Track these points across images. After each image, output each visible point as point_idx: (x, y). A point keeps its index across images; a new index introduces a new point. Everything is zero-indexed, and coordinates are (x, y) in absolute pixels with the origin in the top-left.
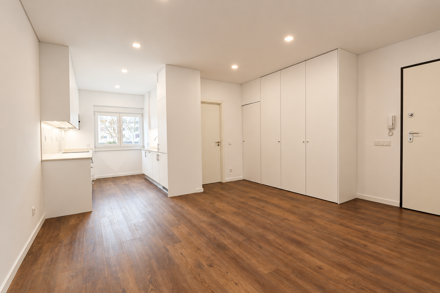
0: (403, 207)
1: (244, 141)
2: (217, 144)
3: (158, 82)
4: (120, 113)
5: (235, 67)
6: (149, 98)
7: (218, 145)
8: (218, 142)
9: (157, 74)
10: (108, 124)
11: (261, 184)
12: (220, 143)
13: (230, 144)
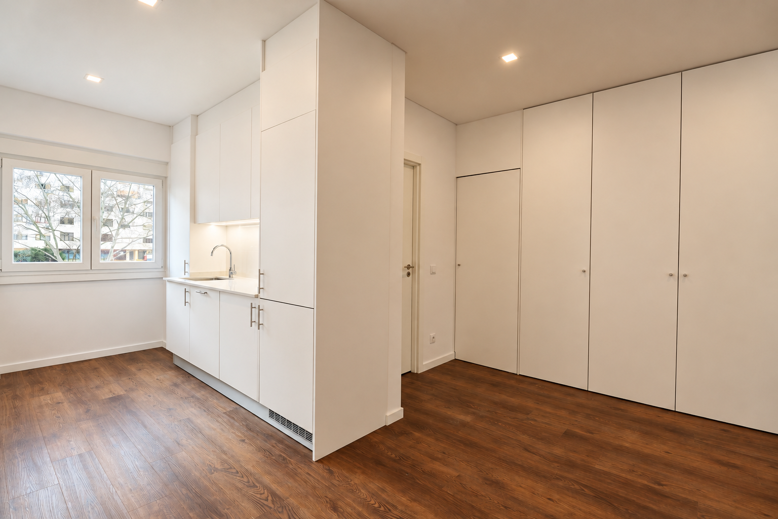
1: (459, 265)
2: (406, 272)
3: (264, 69)
4: (92, 169)
6: (195, 133)
7: (409, 274)
8: (408, 267)
9: (264, 41)
10: (31, 210)
11: (518, 374)
12: (413, 267)
13: (433, 273)
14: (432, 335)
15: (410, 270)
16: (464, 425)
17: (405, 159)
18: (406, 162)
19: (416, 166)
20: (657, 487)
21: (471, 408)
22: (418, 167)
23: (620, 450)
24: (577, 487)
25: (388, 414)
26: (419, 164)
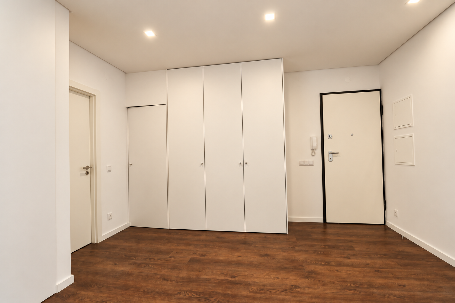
0: (327, 221)
1: (131, 165)
2: (84, 172)
5: (150, 34)
7: (87, 173)
8: (87, 168)
11: (169, 229)
12: (91, 168)
13: (109, 171)
14: (109, 213)
15: (89, 170)
16: (123, 274)
17: (70, 86)
18: (71, 88)
19: (92, 96)
20: (233, 279)
21: (133, 259)
22: (93, 97)
23: (217, 262)
24: (190, 295)
25: (58, 283)
26: (94, 95)
